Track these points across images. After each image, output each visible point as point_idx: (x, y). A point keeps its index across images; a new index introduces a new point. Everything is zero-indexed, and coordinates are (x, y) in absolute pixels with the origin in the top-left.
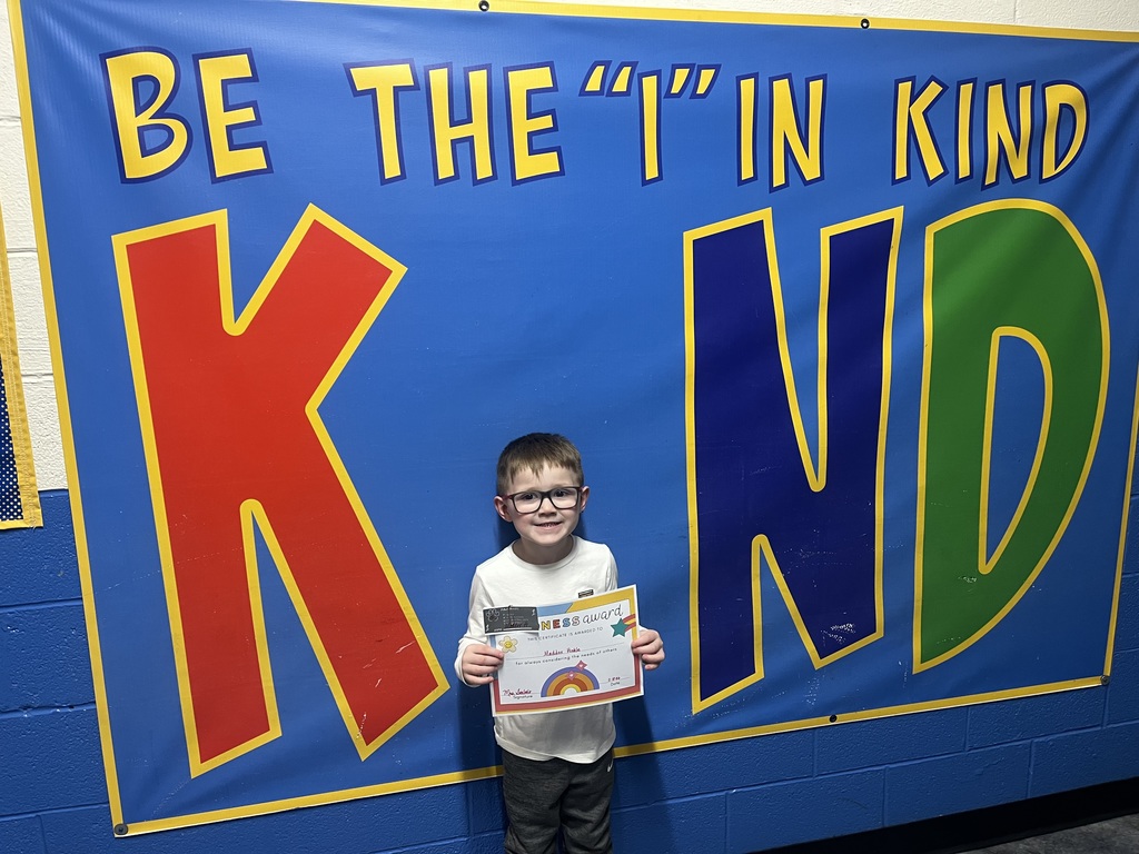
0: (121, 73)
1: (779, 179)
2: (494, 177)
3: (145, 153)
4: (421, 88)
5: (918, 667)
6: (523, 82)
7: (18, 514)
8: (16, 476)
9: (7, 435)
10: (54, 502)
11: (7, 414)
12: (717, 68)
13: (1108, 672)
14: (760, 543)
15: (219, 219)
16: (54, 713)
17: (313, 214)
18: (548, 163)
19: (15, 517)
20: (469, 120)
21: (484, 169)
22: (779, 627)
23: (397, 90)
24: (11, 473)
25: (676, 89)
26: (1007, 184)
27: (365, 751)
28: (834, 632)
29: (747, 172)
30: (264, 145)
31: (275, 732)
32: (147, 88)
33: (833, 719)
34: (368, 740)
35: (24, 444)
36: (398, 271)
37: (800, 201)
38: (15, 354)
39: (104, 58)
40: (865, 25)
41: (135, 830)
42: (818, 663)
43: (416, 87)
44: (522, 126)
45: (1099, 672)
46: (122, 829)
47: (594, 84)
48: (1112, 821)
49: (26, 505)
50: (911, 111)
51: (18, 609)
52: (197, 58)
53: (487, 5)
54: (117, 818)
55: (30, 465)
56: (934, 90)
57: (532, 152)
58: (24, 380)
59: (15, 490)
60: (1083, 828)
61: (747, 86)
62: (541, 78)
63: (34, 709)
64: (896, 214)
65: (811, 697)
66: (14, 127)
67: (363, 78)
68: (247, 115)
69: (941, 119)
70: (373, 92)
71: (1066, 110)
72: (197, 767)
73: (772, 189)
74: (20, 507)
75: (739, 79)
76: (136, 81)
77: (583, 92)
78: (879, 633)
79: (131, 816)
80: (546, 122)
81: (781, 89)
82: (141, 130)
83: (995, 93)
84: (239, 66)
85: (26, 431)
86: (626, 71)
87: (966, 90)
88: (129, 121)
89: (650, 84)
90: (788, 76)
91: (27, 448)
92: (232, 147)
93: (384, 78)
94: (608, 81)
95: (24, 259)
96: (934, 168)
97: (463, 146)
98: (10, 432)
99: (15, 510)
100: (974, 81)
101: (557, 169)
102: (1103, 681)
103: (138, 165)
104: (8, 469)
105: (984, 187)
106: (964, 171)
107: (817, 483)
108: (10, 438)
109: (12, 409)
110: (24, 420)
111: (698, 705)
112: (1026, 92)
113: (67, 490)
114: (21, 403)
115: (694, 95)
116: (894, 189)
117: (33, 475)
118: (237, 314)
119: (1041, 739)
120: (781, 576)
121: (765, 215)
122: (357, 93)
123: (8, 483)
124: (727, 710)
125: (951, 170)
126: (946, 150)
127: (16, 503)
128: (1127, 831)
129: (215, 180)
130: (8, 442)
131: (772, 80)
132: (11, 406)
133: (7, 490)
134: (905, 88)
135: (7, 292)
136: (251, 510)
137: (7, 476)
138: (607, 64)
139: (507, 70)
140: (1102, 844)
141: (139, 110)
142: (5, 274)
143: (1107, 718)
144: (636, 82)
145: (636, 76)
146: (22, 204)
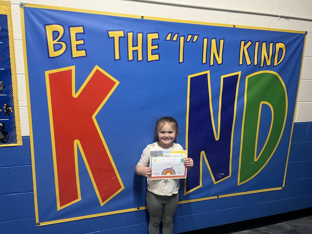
0: (50, 30)
1: (212, 63)
2: (143, 60)
3: (55, 51)
4: (126, 37)
5: (239, 184)
6: (151, 37)
7: (16, 142)
9: (14, 122)
10: (26, 139)
12: (198, 35)
13: (283, 186)
14: (203, 153)
15: (73, 68)
16: (22, 194)
17: (97, 67)
18: (156, 57)
20: (137, 46)
21: (140, 58)
22: (206, 173)
23: (120, 37)
24: (15, 131)
25: (188, 40)
26: (266, 67)
27: (102, 204)
28: (219, 175)
29: (204, 61)
30: (85, 50)
31: (80, 199)
32: (56, 34)
33: (218, 197)
34: (103, 201)
36: (117, 83)
37: (217, 69)
38: (18, 101)
39: (45, 25)
40: (234, 27)
41: (42, 224)
42: (215, 183)
43: (124, 37)
44: (150, 48)
45: (282, 186)
46: (38, 224)
47: (168, 38)
48: (283, 223)
49: (18, 140)
50: (244, 48)
51: (15, 167)
52: (69, 27)
53: (143, 17)
54: (37, 221)
55: (20, 130)
56: (250, 43)
57: (152, 54)
58: (20, 107)
59: (16, 136)
60: (276, 224)
61: (205, 40)
62: (156, 36)
63: (17, 193)
64: (239, 73)
65: (213, 191)
66: (20, 42)
67: (111, 34)
68: (82, 42)
69: (251, 50)
70: (113, 38)
71: (281, 49)
72: (59, 208)
73: (210, 66)
74: (16, 140)
75: (204, 38)
76: (53, 32)
77: (166, 40)
78: (230, 176)
79: (41, 220)
80: (156, 47)
81: (214, 41)
82: (54, 45)
83: (264, 45)
84: (80, 30)
85: (19, 121)
86: (176, 35)
87: (257, 44)
88: (51, 42)
89: (182, 39)
90: (215, 38)
91: (19, 125)
92: (77, 50)
93: (117, 34)
94: (172, 37)
95: (21, 76)
96: (249, 62)
97: (135, 52)
100: (259, 41)
101: (158, 59)
102: (282, 188)
103: (53, 54)
104: (14, 130)
105: (260, 67)
106: (256, 63)
107: (217, 138)
108: (15, 123)
109: (16, 115)
110: (19, 118)
111: (186, 193)
112: (271, 45)
113: (29, 136)
114: (19, 113)
115: (193, 42)
116: (238, 67)
117: (21, 132)
118: (76, 92)
119: (267, 202)
120: (207, 161)
121: (208, 72)
122: (110, 38)
123: (14, 134)
124: (195, 194)
125: (253, 63)
126: (252, 58)
127: (15, 139)
128: (286, 225)
129: (72, 58)
130: (14, 123)
131: (211, 39)
132: (16, 114)
133: (13, 136)
134: (243, 43)
135: (17, 85)
136: (77, 142)
137: (14, 132)
138: (172, 33)
139: (147, 34)
140: (280, 228)
141: (54, 40)
142: (16, 80)
143: (283, 197)
144: (179, 38)
145: (179, 36)
146: (22, 62)
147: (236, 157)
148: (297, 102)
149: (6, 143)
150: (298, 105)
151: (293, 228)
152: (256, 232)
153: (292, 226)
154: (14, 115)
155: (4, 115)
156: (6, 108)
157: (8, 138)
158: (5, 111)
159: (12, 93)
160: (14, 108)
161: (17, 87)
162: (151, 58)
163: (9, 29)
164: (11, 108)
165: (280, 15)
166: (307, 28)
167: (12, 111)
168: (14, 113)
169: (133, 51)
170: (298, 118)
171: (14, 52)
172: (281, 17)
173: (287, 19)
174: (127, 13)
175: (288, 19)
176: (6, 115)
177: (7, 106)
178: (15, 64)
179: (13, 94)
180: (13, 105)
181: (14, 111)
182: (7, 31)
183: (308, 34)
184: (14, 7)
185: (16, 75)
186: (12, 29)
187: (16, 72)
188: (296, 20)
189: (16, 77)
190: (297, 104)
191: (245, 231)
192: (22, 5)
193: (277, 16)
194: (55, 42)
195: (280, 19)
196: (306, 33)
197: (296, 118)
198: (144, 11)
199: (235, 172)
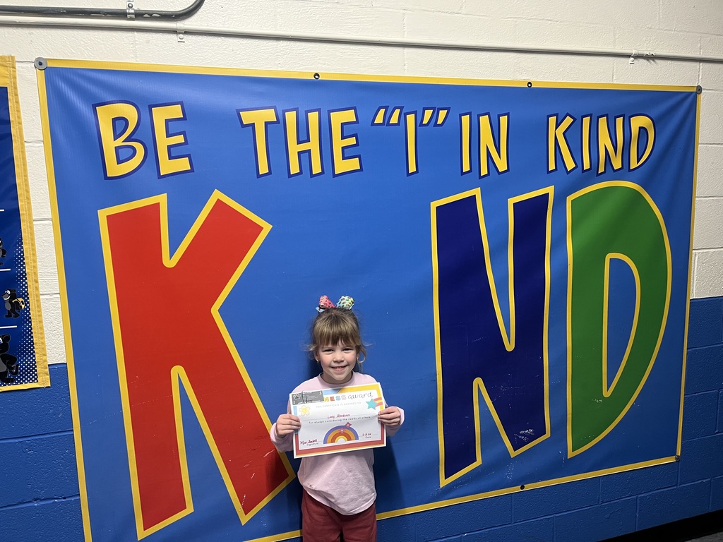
0: (105, 116)
1: (484, 171)
2: (323, 172)
3: (119, 162)
4: (281, 122)
5: (571, 454)
6: (340, 118)
7: (35, 379)
8: (34, 356)
9: (30, 331)
10: (58, 371)
11: (30, 318)
12: (448, 109)
13: (679, 453)
14: (478, 383)
15: (162, 199)
16: (53, 503)
17: (217, 195)
18: (354, 164)
19: (33, 381)
20: (308, 140)
21: (317, 169)
22: (490, 434)
23: (267, 124)
24: (32, 354)
25: (425, 122)
26: (611, 173)
27: (244, 519)
28: (522, 435)
29: (466, 168)
30: (188, 156)
31: (190, 509)
32: (120, 125)
33: (523, 487)
34: (246, 512)
35: (41, 336)
36: (267, 228)
37: (496, 183)
38: (37, 282)
39: (94, 106)
40: (530, 85)
42: (513, 454)
43: (278, 122)
44: (339, 143)
45: (674, 453)
47: (379, 119)
49: (40, 373)
50: (556, 133)
51: (33, 438)
52: (151, 107)
53: (318, 75)
55: (44, 349)
56: (569, 120)
57: (344, 158)
58: (41, 297)
59: (34, 364)
61: (465, 119)
62: (349, 116)
63: (41, 500)
64: (550, 190)
65: (509, 474)
66: (39, 147)
67: (247, 117)
68: (180, 139)
69: (572, 137)
70: (253, 125)
71: (643, 130)
72: (142, 533)
73: (481, 177)
74: (36, 375)
75: (461, 115)
76: (114, 120)
77: (373, 124)
78: (548, 435)
80: (352, 141)
81: (484, 120)
82: (117, 149)
83: (603, 122)
84: (176, 111)
85: (41, 328)
86: (397, 111)
87: (586, 121)
88: (110, 144)
89: (411, 119)
90: (487, 114)
91: (42, 338)
92: (171, 158)
93: (259, 117)
94: (387, 118)
95: (43, 225)
96: (570, 165)
97: (305, 156)
98: (32, 329)
99: (33, 377)
100: (590, 115)
101: (358, 168)
102: (676, 459)
103: (114, 169)
104: (29, 352)
105: (598, 175)
106: (587, 166)
107: (510, 346)
108: (32, 333)
109: (33, 315)
110: (41, 322)
111: (444, 482)
112: (619, 121)
113: (66, 364)
114: (40, 311)
115: (436, 125)
116: (547, 176)
117: (45, 355)
118: (171, 255)
119: (642, 495)
120: (491, 402)
121: (477, 192)
122: (243, 126)
123: (29, 360)
124: (460, 484)
125: (580, 165)
126: (576, 154)
127: (34, 373)
129: (160, 177)
130: (30, 335)
131: (479, 116)
132: (33, 313)
133: (29, 365)
134: (553, 120)
135: (33, 245)
136: (178, 372)
137: (29, 356)
138: (386, 108)
139: (329, 112)
141: (116, 137)
142: (32, 234)
143: (679, 482)
144: (402, 118)
145: (403, 114)
146: (43, 192)
147: (559, 388)
148: (694, 251)
149: (13, 382)
150: (697, 257)
154: (28, 316)
155: (7, 316)
156: (10, 301)
157: (17, 370)
158: (8, 307)
159: (22, 265)
160: (28, 298)
161: (34, 250)
162: (342, 166)
163: (11, 119)
164: (21, 300)
165: (634, 52)
166: (700, 77)
167: (23, 306)
168: (28, 311)
169: (300, 153)
170: (696, 290)
171: (25, 170)
172: (637, 57)
173: (651, 61)
174: (280, 69)
175: (654, 61)
176: (9, 315)
177: (13, 296)
178: (28, 198)
179: (25, 268)
180: (26, 292)
181: (28, 307)
182: (9, 122)
183: (703, 91)
184: (22, 68)
185: (31, 223)
186: (19, 117)
187: (30, 215)
188: (673, 62)
189: (31, 228)
190: (693, 255)
192: (40, 63)
193: (629, 56)
194: (120, 142)
195: (636, 61)
196: (699, 89)
197: (695, 289)
198: (320, 61)
199: (559, 426)
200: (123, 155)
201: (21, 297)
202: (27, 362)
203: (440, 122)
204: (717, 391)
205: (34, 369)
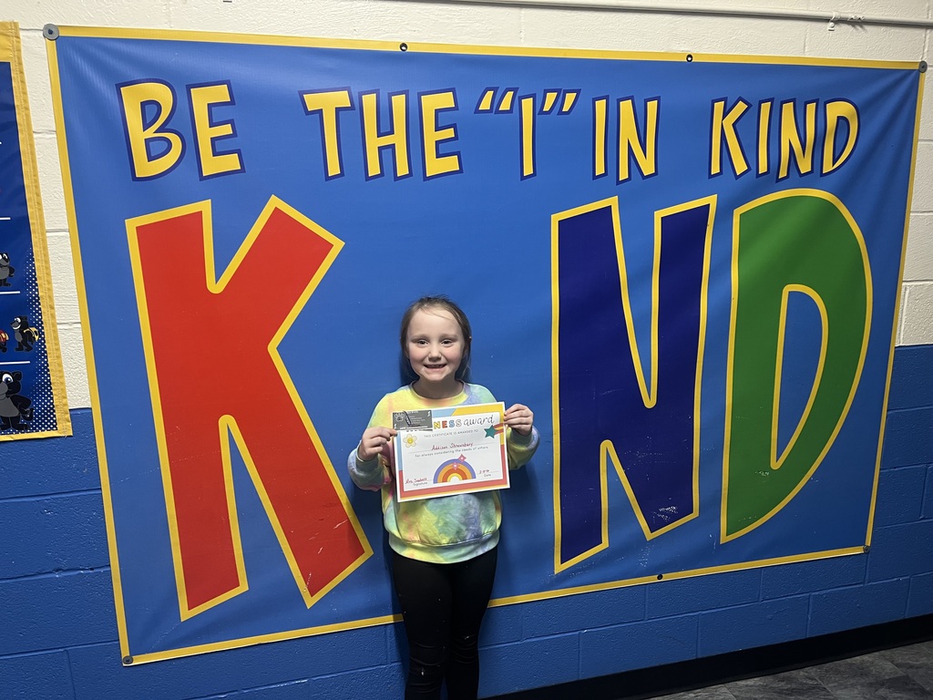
0: (132, 99)
1: (624, 175)
2: (410, 174)
3: (150, 158)
4: (356, 108)
5: (724, 539)
6: (434, 103)
7: (54, 427)
8: (52, 399)
9: (46, 368)
10: (81, 417)
11: (46, 352)
12: (578, 92)
13: (868, 542)
14: (607, 446)
15: (205, 207)
16: (79, 574)
17: (275, 202)
18: (451, 164)
19: (52, 429)
20: (392, 132)
21: (402, 169)
22: (621, 509)
23: (338, 110)
24: (49, 396)
25: (546, 108)
26: (796, 177)
27: (310, 601)
28: (662, 513)
29: (600, 170)
30: (238, 152)
31: (244, 587)
32: (151, 110)
33: (660, 577)
34: (312, 593)
35: (59, 375)
36: (338, 245)
37: (639, 191)
38: (52, 308)
39: (119, 86)
40: (689, 59)
41: (139, 660)
42: (649, 536)
43: (352, 108)
44: (431, 136)
45: (862, 542)
46: (129, 660)
47: (486, 104)
48: (872, 655)
49: (59, 419)
50: (724, 123)
51: (53, 497)
52: (189, 87)
53: (406, 47)
54: (125, 652)
55: (63, 390)
56: (741, 107)
57: (438, 156)
58: (59, 327)
59: (52, 409)
60: (849, 660)
61: (601, 106)
62: (446, 100)
63: (64, 571)
64: (712, 201)
65: (644, 561)
66: (50, 138)
67: (313, 102)
68: (226, 130)
69: (746, 129)
70: (320, 112)
71: (842, 121)
72: (186, 613)
73: (619, 182)
74: (55, 421)
75: (595, 100)
76: (143, 104)
77: (477, 111)
78: (695, 514)
79: (135, 650)
80: (449, 133)
81: (626, 107)
82: (147, 141)
83: (788, 109)
84: (221, 94)
85: (60, 365)
86: (510, 95)
87: (766, 107)
88: (138, 135)
89: (527, 105)
90: (631, 98)
91: (61, 377)
92: (215, 154)
93: (328, 102)
94: (496, 102)
95: (59, 237)
96: (740, 166)
97: (387, 152)
98: (48, 365)
99: (52, 424)
100: (771, 100)
101: (457, 168)
102: (865, 550)
103: (145, 168)
104: (46, 393)
105: (778, 180)
106: (763, 168)
107: (650, 401)
108: (48, 370)
109: (49, 348)
110: (59, 357)
111: (559, 567)
112: (811, 108)
113: (91, 409)
114: (57, 344)
115: (561, 112)
116: (708, 182)
117: (65, 398)
118: (218, 277)
119: (817, 593)
120: (623, 471)
121: (613, 202)
122: (308, 113)
123: (46, 403)
124: (579, 570)
125: (754, 168)
126: (750, 153)
127: (52, 419)
128: (881, 662)
129: (202, 178)
130: (46, 373)
131: (619, 101)
132: (49, 346)
133: (46, 409)
134: (719, 106)
135: (47, 262)
136: (227, 423)
137: (46, 398)
138: (495, 90)
139: (420, 95)
140: (862, 672)
141: (146, 127)
142: (45, 248)
143: (867, 578)
144: (517, 103)
145: (517, 98)
146: (57, 196)
147: (711, 457)
148: (904, 284)
149: (27, 429)
150: (907, 292)
151: (901, 672)
152: (783, 683)
153: (897, 665)
154: (43, 349)
155: (17, 349)
156: (21, 330)
157: (31, 415)
158: (19, 338)
159: (34, 287)
160: (43, 328)
161: (48, 268)
162: (435, 166)
163: (16, 103)
164: (33, 329)
165: (834, 15)
166: (926, 50)
167: (37, 337)
168: (43, 344)
169: (380, 149)
170: (905, 334)
171: (35, 168)
172: (839, 21)
173: (858, 27)
174: (355, 38)
175: (861, 27)
176: (20, 348)
177: (24, 325)
178: (39, 204)
179: (37, 290)
180: (40, 320)
181: (43, 339)
182: (13, 108)
183: (929, 69)
184: (28, 37)
185: (43, 234)
186: (26, 101)
187: (42, 225)
188: (888, 28)
189: (44, 241)
190: (903, 289)
191: (750, 682)
192: (50, 31)
193: (827, 20)
195: (837, 27)
196: (923, 66)
197: (902, 334)
198: (408, 27)
199: (711, 505)
200: (156, 149)
201: (34, 326)
202: (43, 406)
203: (566, 109)
204: (924, 466)
205: (52, 414)
